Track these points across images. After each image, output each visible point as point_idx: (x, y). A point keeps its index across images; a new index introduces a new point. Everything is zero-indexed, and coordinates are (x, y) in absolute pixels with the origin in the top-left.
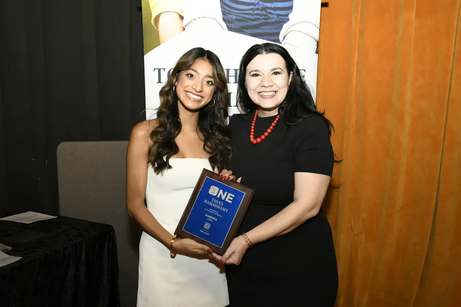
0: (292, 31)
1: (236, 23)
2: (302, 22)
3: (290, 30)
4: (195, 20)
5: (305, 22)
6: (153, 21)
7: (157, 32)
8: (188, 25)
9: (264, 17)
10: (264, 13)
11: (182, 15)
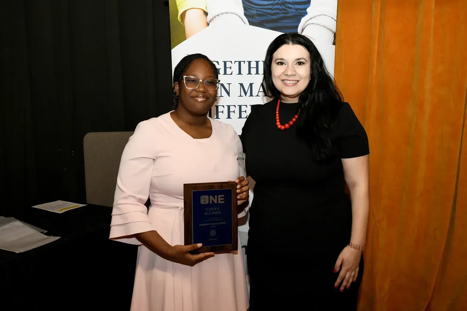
0: (310, 24)
1: (256, 17)
2: (319, 15)
3: (308, 23)
4: (218, 15)
5: (323, 15)
6: (180, 17)
7: (184, 27)
8: (212, 21)
9: (283, 11)
10: (283, 7)
11: (207, 12)
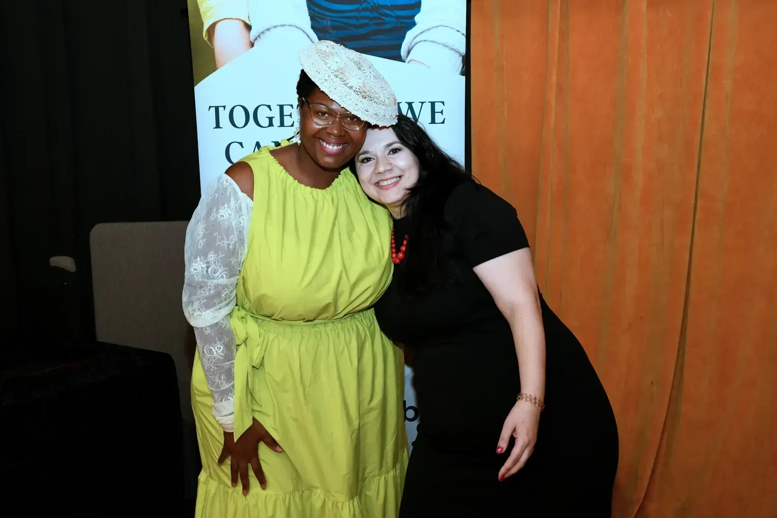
0: (421, 41)
1: (332, 31)
2: (436, 27)
3: (417, 40)
4: (268, 29)
5: (442, 26)
6: (206, 33)
7: (213, 50)
8: (258, 38)
9: (375, 21)
11: (249, 24)
